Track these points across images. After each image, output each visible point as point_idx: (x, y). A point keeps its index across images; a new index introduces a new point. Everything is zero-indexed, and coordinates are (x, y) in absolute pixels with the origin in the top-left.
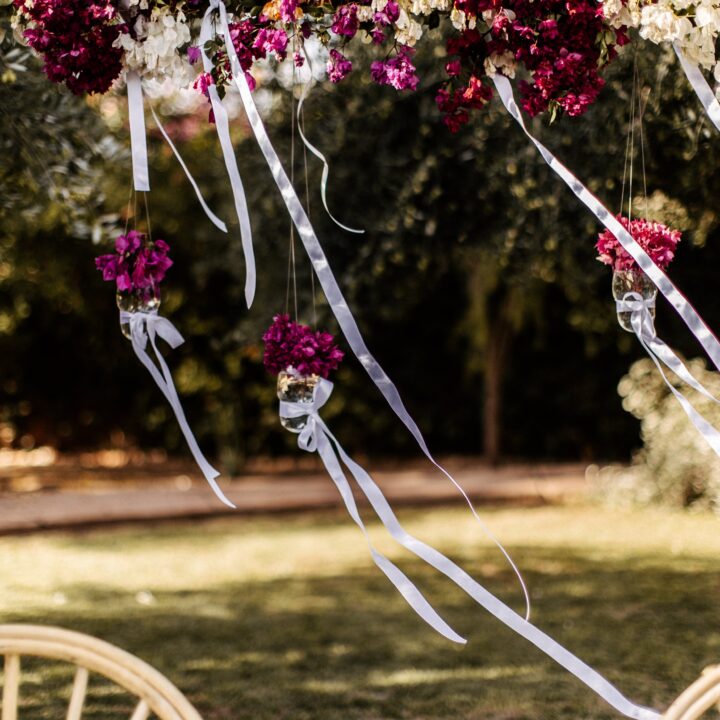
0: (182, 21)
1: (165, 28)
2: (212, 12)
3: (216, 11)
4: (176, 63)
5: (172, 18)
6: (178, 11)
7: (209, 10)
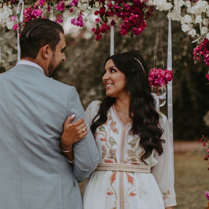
0: (10, 8)
1: (4, 10)
2: (20, 4)
3: (21, 4)
4: (8, 21)
5: (7, 6)
6: (8, 4)
7: (19, 4)
